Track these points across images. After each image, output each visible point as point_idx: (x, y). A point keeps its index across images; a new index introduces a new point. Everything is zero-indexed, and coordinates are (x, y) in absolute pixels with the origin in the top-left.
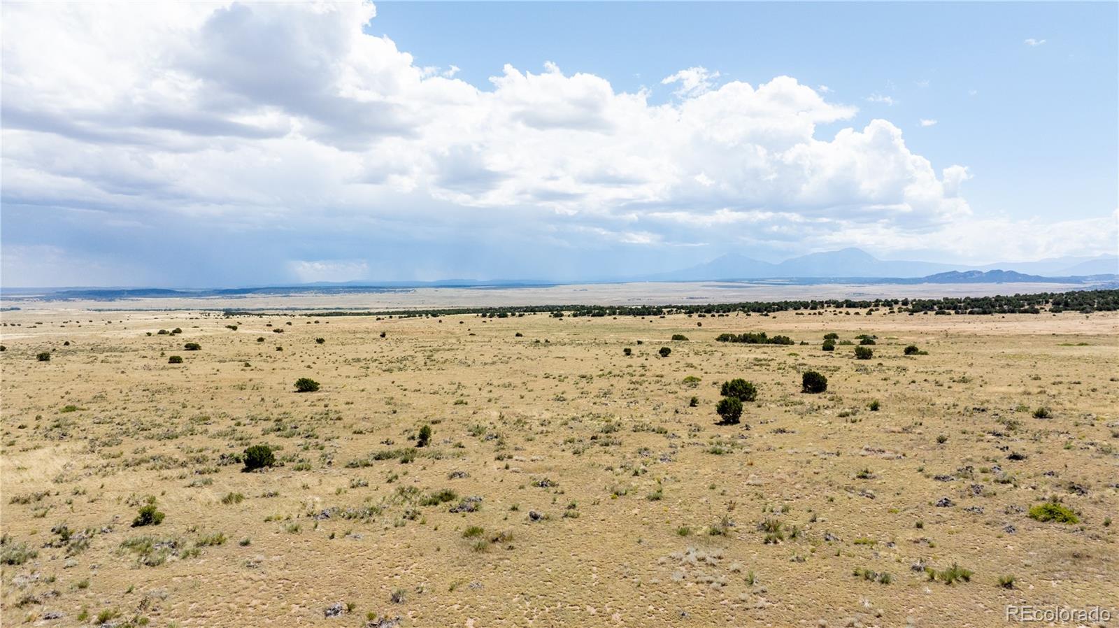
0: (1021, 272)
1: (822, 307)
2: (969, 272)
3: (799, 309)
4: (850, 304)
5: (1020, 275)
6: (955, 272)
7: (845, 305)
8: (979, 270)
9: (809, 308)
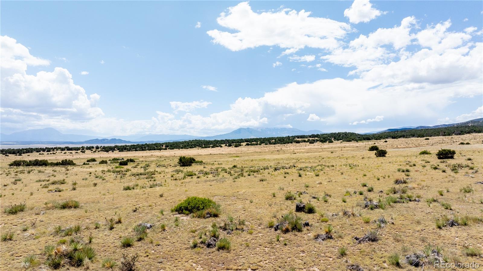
0: (123, 140)
1: (54, 150)
2: (103, 139)
3: (40, 151)
4: (69, 149)
5: (123, 141)
6: (97, 139)
7: (66, 149)
8: (107, 138)
9: (45, 151)
